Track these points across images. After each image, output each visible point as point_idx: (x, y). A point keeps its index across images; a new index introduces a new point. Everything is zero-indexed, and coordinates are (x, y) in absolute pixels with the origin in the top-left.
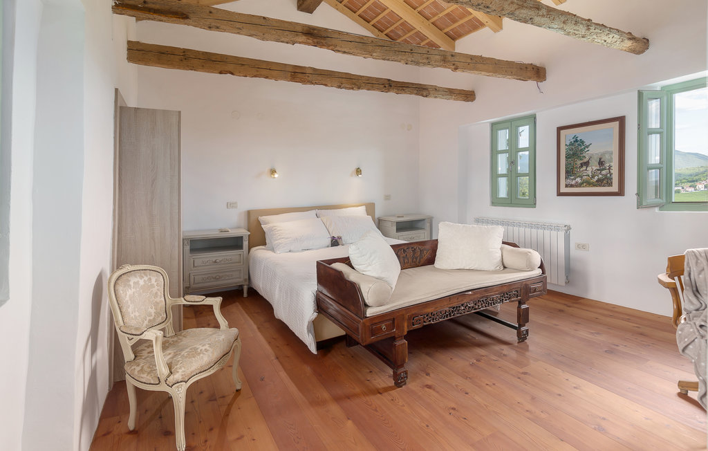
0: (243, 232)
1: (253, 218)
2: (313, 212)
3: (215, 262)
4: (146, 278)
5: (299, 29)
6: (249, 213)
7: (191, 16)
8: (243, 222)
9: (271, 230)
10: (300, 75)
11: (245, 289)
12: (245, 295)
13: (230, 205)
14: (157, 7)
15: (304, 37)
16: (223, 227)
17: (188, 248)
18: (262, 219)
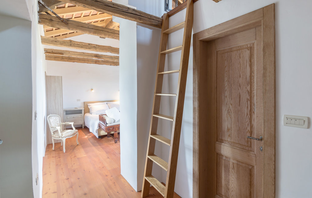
0: (83, 109)
1: (85, 104)
2: (106, 102)
3: (74, 117)
4: (55, 118)
5: (93, 55)
6: (84, 103)
7: (64, 54)
8: (83, 106)
9: (91, 108)
10: (97, 62)
11: (83, 126)
12: (83, 128)
13: (78, 100)
14: (55, 52)
15: (95, 57)
16: (76, 107)
17: (65, 113)
18: (88, 104)
